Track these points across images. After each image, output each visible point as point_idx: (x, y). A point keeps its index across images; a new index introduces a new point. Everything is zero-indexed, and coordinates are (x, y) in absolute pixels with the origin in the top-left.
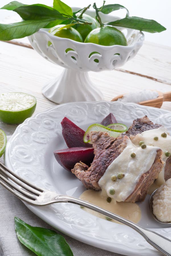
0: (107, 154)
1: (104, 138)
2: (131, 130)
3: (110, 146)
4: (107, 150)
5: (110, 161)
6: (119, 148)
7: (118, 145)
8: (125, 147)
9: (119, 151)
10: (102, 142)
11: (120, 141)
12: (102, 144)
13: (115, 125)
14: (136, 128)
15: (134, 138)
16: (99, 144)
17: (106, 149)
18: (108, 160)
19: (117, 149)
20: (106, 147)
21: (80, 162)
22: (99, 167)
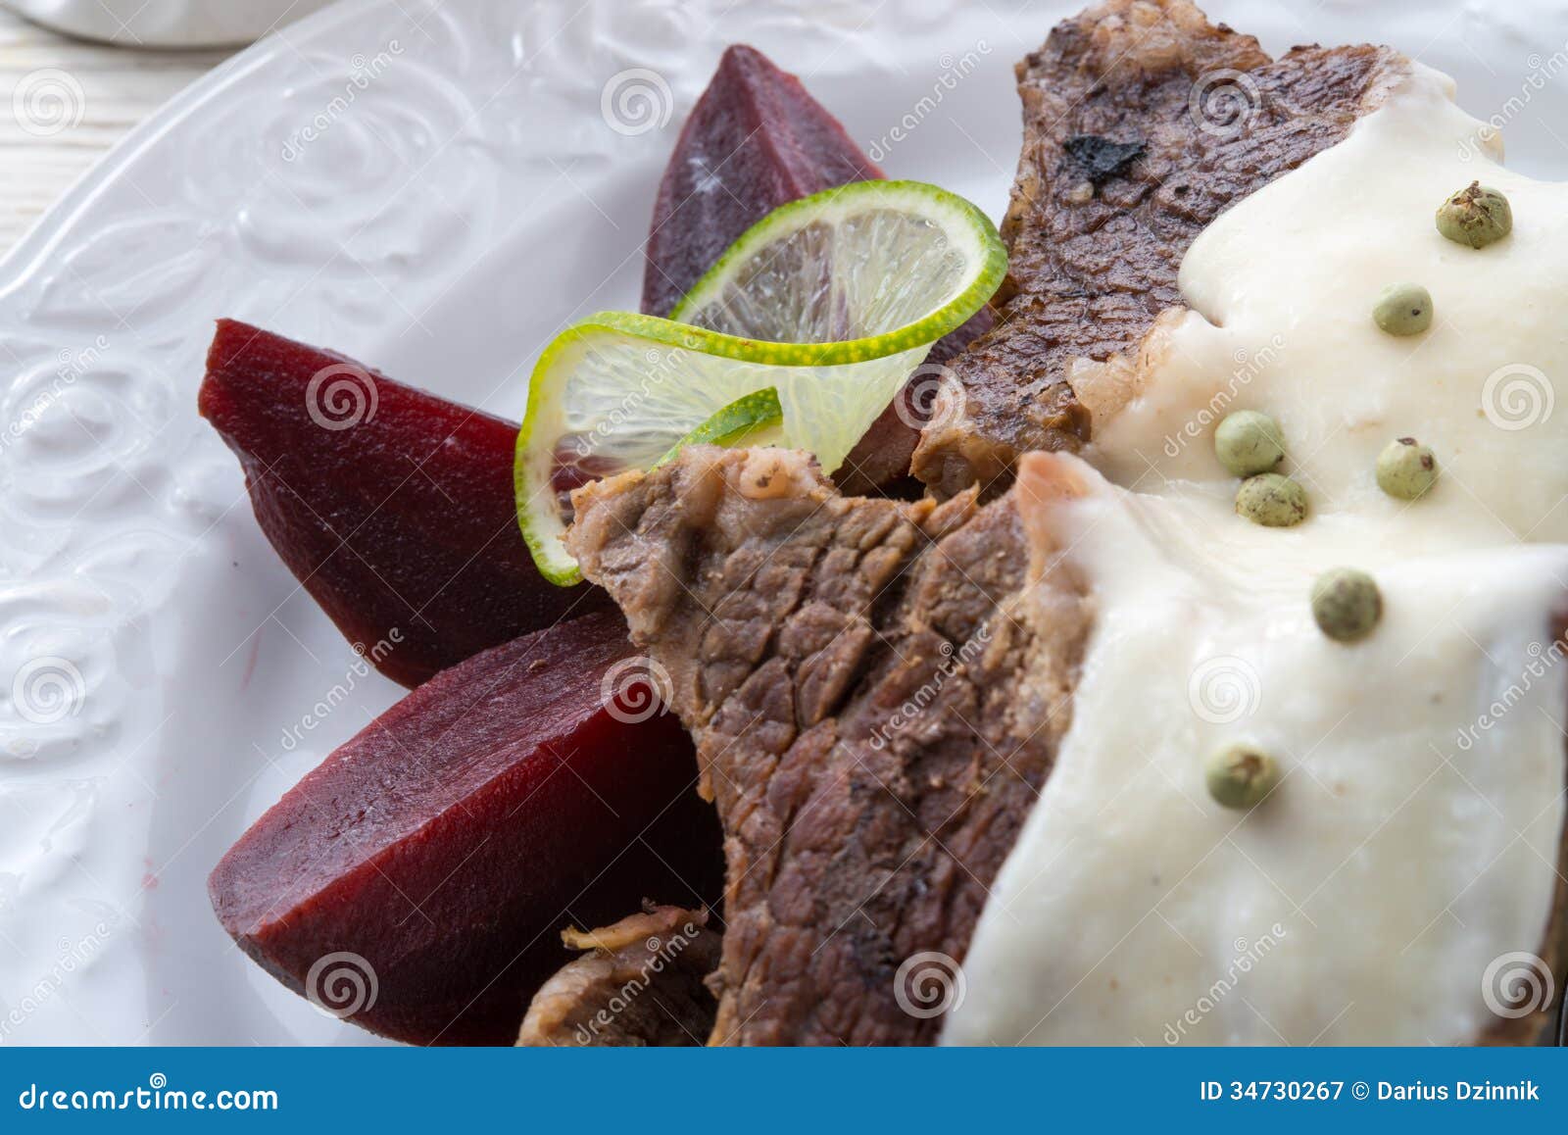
0: (880, 796)
1: (765, 547)
2: (1041, 227)
3: (872, 657)
4: (848, 723)
5: (947, 904)
6: (999, 675)
7: (973, 624)
8: (1074, 649)
9: (1022, 723)
10: (755, 613)
11: (984, 555)
12: (771, 648)
13: (834, 209)
14: (1082, 191)
15: (1130, 393)
16: (728, 657)
17: (837, 708)
18: (913, 893)
19: (980, 692)
20: (828, 690)
21: (571, 937)
22: (829, 1008)
